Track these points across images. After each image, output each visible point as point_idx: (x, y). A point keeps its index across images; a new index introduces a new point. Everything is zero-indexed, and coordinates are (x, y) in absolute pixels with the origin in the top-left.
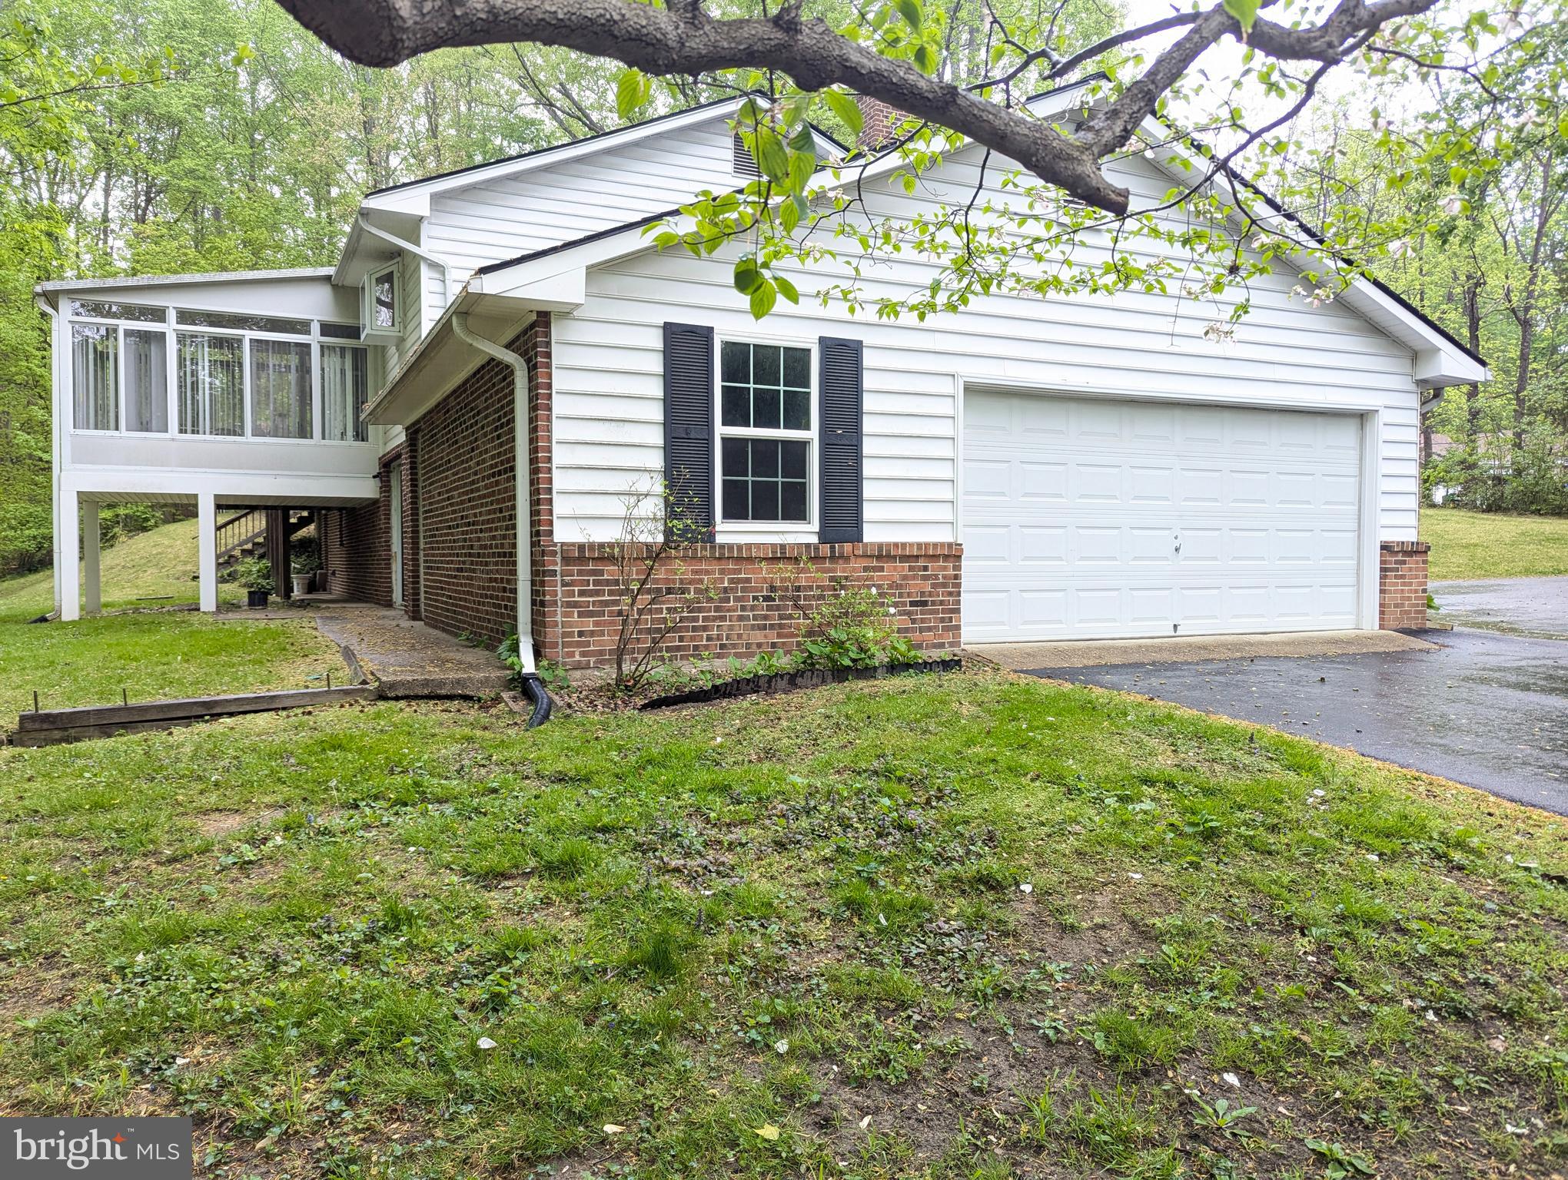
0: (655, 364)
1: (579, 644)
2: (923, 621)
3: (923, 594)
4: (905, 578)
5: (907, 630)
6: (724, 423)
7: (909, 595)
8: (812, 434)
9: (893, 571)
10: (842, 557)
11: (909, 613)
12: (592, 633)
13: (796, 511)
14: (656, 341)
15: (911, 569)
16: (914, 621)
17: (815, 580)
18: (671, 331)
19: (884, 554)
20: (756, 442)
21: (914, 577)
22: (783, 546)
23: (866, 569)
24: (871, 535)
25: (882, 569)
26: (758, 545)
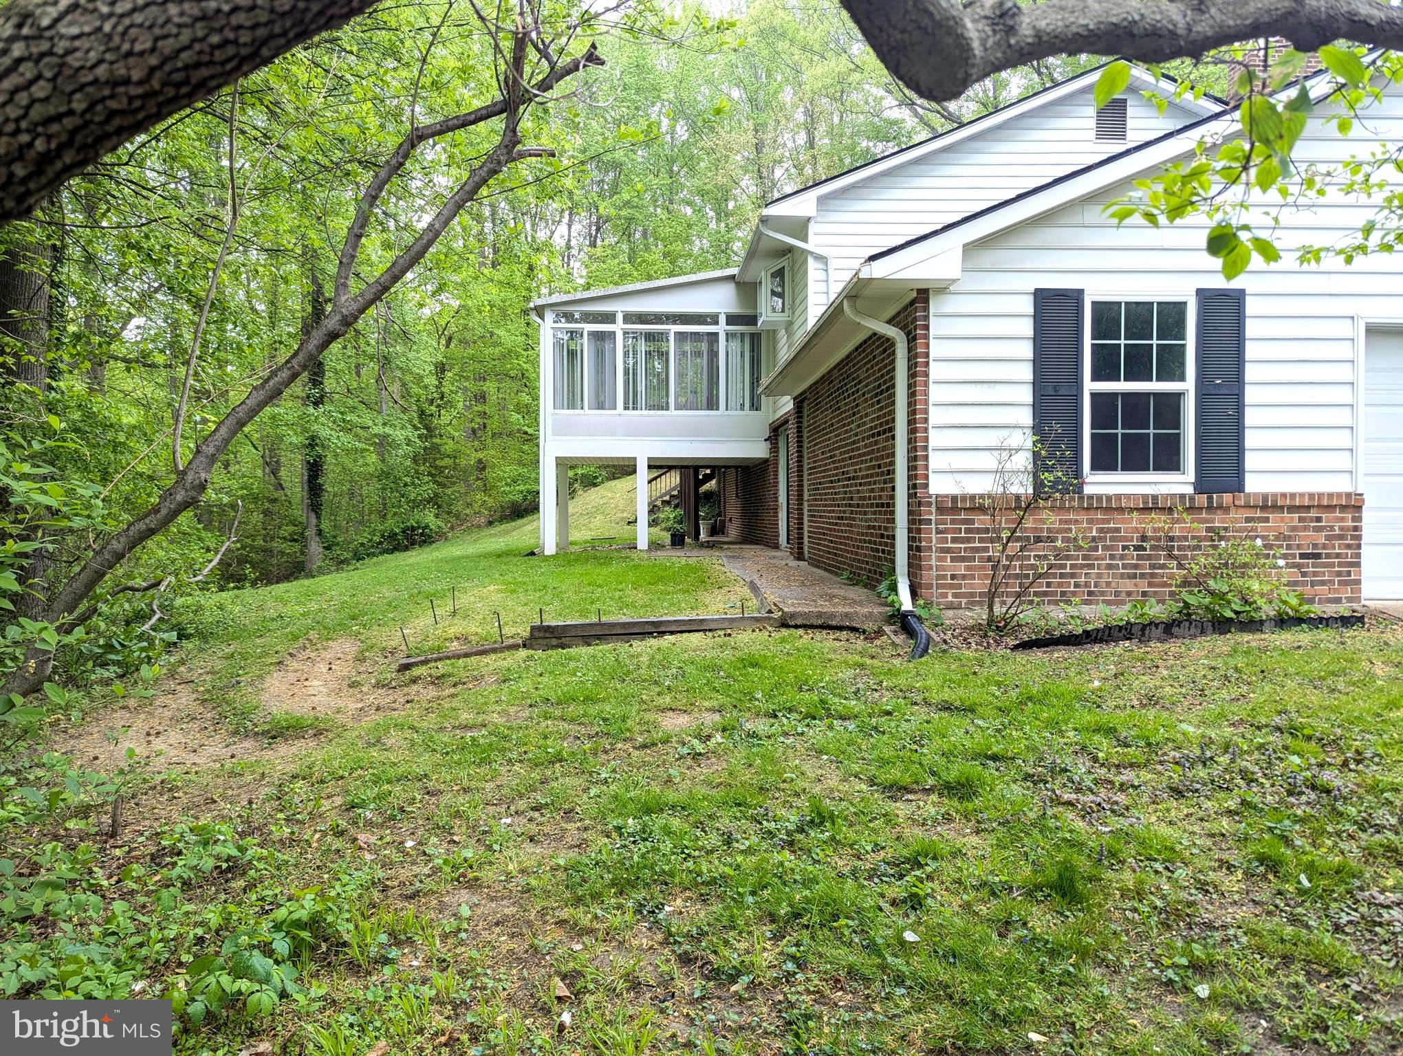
0: (1026, 328)
1: (951, 586)
2: (1315, 574)
3: (1315, 546)
4: (1294, 529)
5: (1296, 583)
6: (1096, 377)
7: (1299, 547)
8: (1188, 386)
9: (1279, 522)
10: (1220, 507)
11: (1299, 566)
12: (964, 577)
13: (1169, 460)
14: (1027, 306)
15: (1300, 519)
16: (1304, 574)
17: (1190, 530)
18: (1043, 298)
19: (1269, 505)
20: (1127, 396)
21: (1305, 529)
22: (1155, 497)
23: (1248, 520)
24: (1254, 484)
25: (1267, 520)
26: (1128, 496)
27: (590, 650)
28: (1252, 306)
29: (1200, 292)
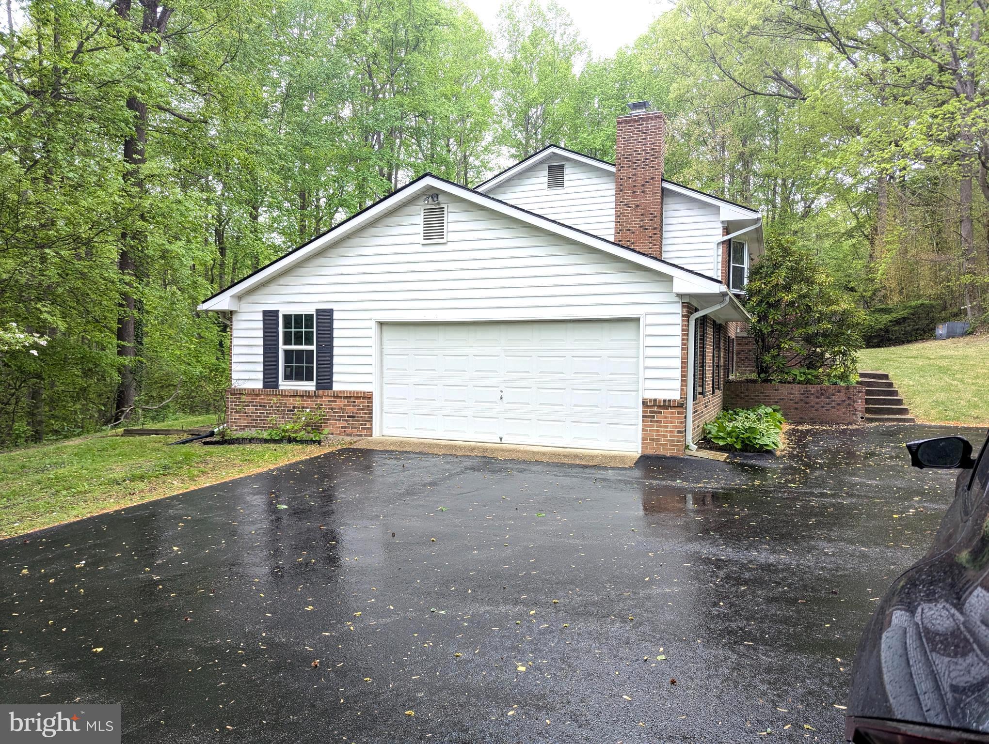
0: (260, 325)
1: (234, 422)
2: (352, 424)
3: (353, 413)
4: (345, 405)
5: (345, 428)
6: (285, 344)
7: (347, 413)
9: (340, 403)
10: (319, 396)
11: (346, 421)
12: (238, 419)
13: (309, 378)
14: (260, 317)
15: (348, 402)
16: (348, 424)
17: (309, 404)
18: (266, 313)
19: (337, 396)
20: (297, 351)
21: (349, 406)
22: (297, 391)
23: (329, 401)
24: (336, 387)
25: (336, 402)
26: (288, 390)
27: (141, 438)
28: (336, 315)
29: (317, 311)
